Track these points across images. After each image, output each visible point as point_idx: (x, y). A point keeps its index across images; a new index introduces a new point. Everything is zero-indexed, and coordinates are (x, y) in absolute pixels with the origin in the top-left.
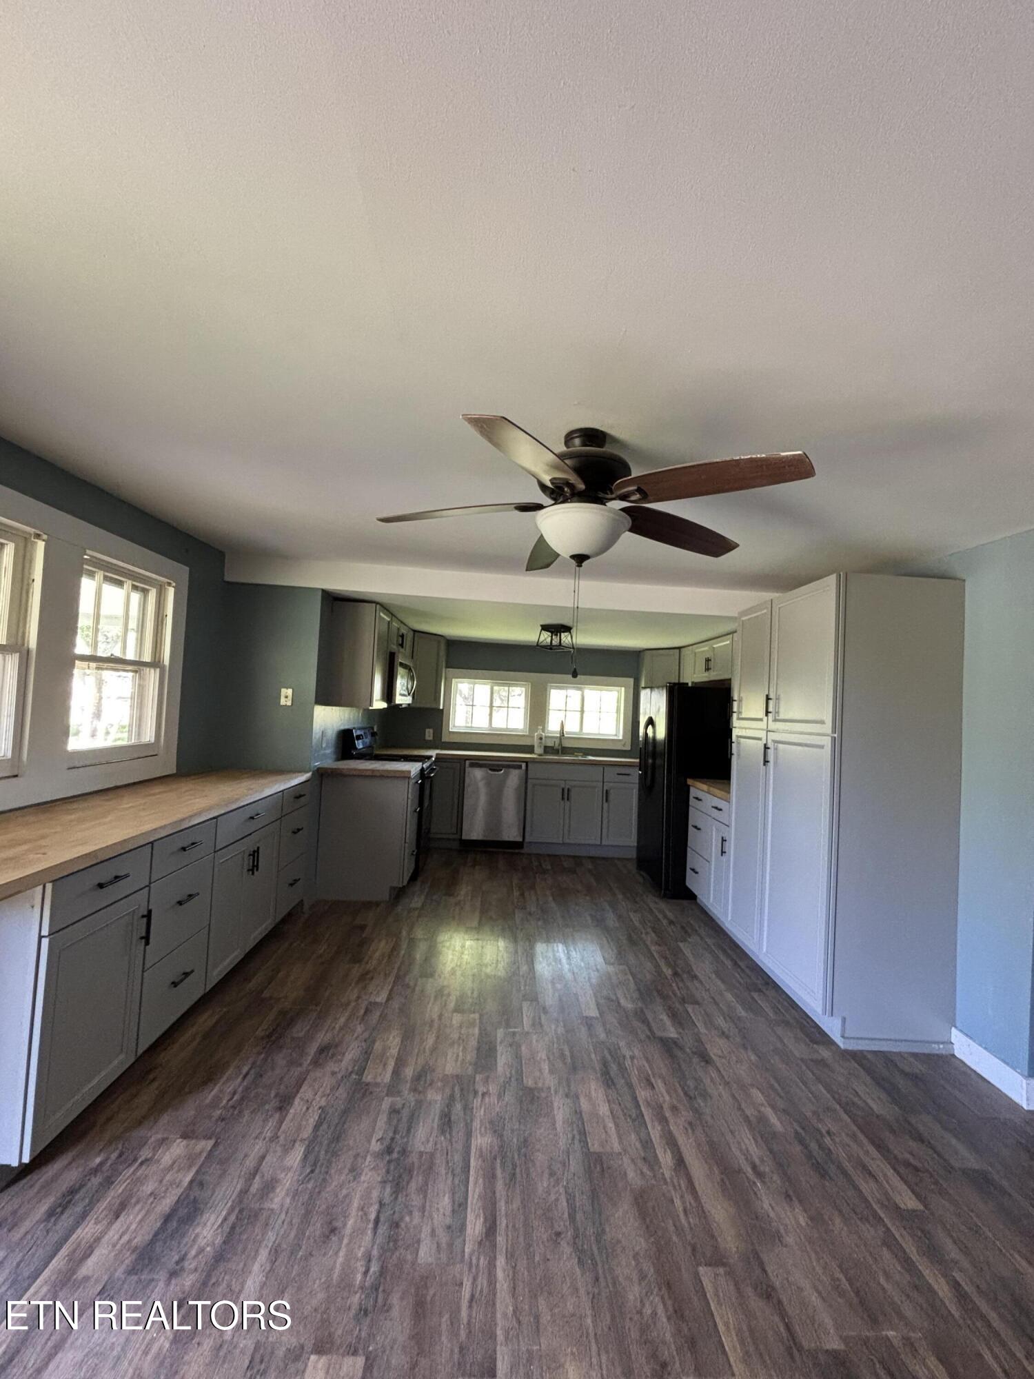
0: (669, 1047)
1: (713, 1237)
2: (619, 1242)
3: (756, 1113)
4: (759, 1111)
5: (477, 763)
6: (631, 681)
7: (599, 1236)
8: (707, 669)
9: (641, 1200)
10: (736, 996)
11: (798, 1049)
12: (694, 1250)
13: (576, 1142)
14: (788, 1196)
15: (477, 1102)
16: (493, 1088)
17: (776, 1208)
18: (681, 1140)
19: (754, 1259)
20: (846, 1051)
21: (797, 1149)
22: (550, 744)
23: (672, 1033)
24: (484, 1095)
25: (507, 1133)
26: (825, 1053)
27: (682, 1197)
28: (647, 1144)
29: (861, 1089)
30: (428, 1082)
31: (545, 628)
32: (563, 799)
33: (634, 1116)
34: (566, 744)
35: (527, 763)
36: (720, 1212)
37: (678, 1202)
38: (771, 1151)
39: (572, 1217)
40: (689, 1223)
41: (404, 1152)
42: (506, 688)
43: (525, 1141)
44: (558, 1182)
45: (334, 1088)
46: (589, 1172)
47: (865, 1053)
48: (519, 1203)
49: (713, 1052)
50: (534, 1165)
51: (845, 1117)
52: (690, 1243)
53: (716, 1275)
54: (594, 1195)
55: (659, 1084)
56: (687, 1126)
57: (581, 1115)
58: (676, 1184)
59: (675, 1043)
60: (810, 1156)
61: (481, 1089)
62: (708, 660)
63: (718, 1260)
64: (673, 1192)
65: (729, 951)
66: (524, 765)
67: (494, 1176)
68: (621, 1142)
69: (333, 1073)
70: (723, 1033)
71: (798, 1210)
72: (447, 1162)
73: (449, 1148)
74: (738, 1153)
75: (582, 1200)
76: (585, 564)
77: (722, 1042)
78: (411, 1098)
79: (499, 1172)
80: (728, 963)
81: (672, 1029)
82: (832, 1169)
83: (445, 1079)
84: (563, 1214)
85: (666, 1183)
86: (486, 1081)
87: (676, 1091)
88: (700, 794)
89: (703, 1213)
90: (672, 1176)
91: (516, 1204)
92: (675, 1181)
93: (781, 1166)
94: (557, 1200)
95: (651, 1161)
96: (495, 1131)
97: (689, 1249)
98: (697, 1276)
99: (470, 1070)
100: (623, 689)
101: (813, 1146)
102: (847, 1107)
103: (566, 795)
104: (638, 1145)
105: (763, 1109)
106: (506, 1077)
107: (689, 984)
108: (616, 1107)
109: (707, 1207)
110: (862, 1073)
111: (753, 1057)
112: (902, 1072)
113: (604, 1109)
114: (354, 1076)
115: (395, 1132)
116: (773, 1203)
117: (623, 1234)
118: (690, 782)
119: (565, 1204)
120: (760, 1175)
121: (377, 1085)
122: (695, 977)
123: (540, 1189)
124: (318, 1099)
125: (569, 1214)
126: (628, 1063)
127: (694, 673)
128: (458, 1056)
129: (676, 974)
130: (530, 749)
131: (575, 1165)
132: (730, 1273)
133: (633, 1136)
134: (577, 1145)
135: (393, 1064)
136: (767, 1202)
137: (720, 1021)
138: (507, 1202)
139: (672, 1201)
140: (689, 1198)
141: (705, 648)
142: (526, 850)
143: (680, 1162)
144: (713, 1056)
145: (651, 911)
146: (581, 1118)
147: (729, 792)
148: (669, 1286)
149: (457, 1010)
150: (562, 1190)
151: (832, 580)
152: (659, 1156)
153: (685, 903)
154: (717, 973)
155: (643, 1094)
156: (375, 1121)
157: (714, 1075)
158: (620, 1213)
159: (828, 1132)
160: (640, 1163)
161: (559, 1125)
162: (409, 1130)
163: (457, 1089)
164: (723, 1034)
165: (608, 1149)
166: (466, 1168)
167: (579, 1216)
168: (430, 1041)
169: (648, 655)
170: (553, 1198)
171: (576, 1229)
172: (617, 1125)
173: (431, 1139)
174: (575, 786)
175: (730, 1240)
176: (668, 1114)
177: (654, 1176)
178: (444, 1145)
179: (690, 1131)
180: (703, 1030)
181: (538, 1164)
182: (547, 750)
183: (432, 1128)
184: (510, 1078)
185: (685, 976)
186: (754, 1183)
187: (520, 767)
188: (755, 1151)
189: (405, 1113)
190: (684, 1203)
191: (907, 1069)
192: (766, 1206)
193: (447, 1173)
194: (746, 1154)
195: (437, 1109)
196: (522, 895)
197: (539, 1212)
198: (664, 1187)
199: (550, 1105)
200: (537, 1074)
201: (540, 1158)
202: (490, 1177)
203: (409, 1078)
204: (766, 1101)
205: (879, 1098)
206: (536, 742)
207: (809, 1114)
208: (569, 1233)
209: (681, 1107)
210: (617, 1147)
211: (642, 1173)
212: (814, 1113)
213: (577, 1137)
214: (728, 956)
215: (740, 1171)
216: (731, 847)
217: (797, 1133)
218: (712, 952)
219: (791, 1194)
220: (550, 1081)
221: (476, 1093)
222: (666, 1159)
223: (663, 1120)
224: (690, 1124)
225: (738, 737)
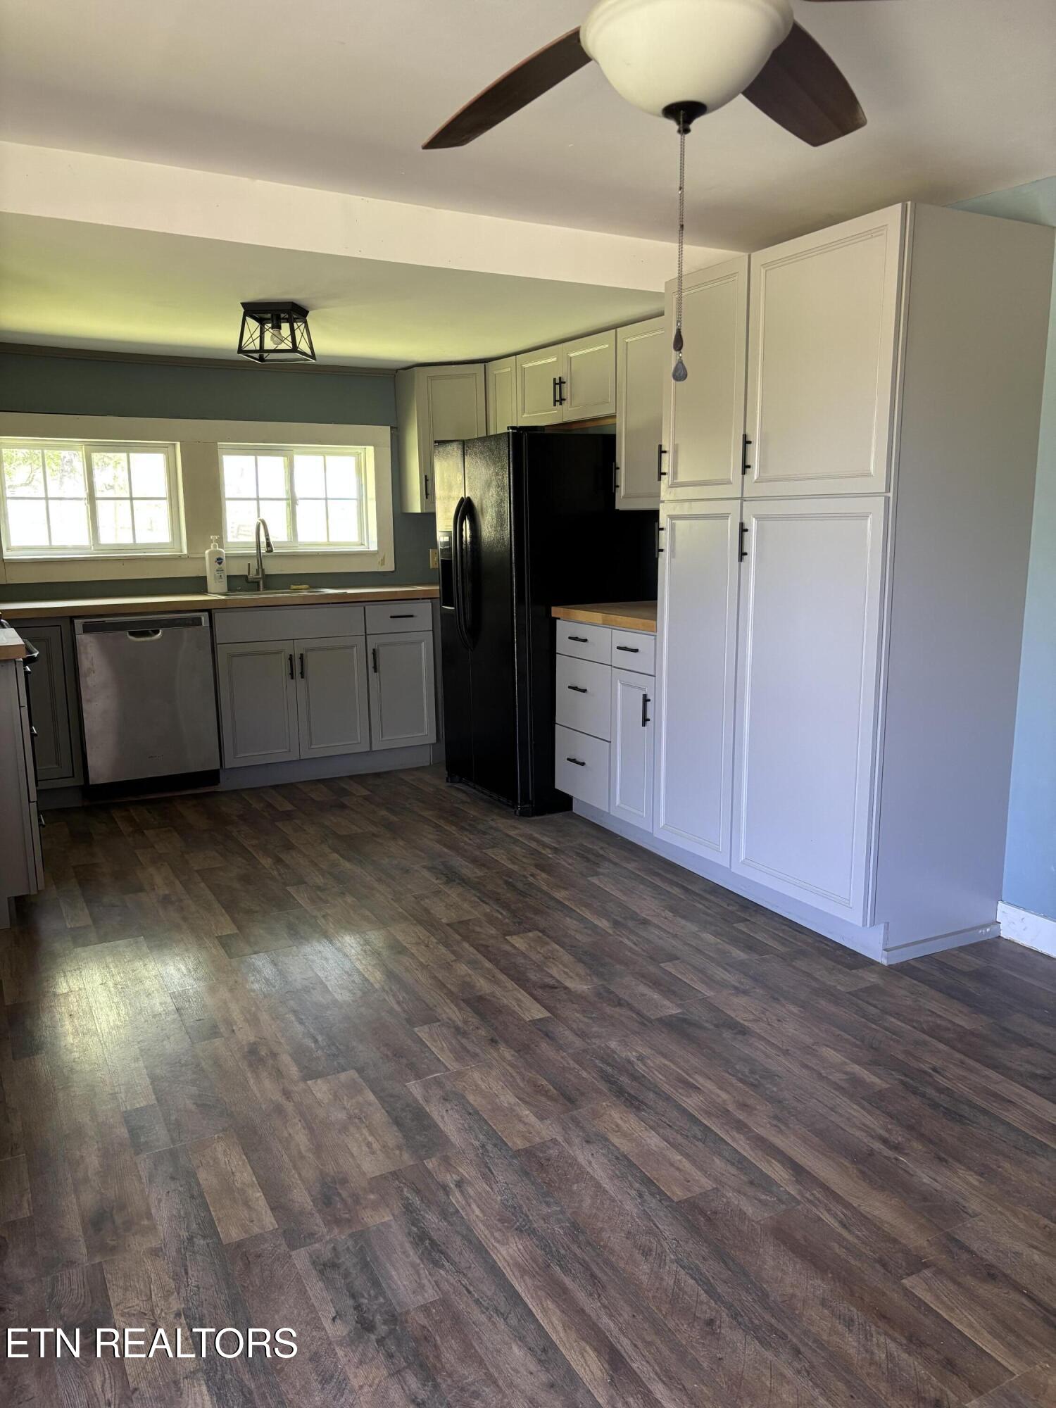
0: (679, 1028)
1: (895, 1241)
2: (793, 1296)
3: (845, 1077)
4: (846, 1073)
5: (97, 623)
6: (384, 432)
7: (763, 1297)
8: (559, 400)
9: (781, 1235)
10: (716, 934)
11: (841, 982)
12: (884, 1266)
13: (647, 1196)
14: (941, 1159)
15: (456, 1198)
16: (467, 1171)
17: (938, 1179)
18: (779, 1141)
19: (953, 1244)
20: (890, 966)
21: (915, 1102)
22: (238, 569)
23: (671, 1009)
24: (459, 1184)
25: (539, 1225)
26: (873, 978)
27: (829, 1211)
28: (741, 1163)
29: (934, 1006)
30: (349, 1201)
31: (255, 310)
32: (292, 675)
33: (699, 1135)
34: (272, 568)
35: (209, 611)
36: (880, 1208)
37: (826, 1217)
38: (890, 1115)
39: (712, 1292)
40: (857, 1237)
41: (393, 1318)
42: (123, 456)
43: (575, 1225)
44: (661, 1257)
45: (180, 1276)
46: (694, 1229)
47: (912, 963)
48: (628, 1309)
49: (741, 1017)
50: (612, 1252)
51: (941, 1046)
52: (876, 1261)
53: (926, 1281)
54: (721, 1255)
55: (700, 1080)
56: (775, 1122)
57: (628, 1160)
58: (811, 1198)
59: (685, 1020)
60: (935, 1105)
61: (450, 1179)
62: (559, 383)
63: (917, 1264)
64: (815, 1210)
65: (668, 876)
66: (204, 618)
67: (565, 1290)
68: (708, 1176)
69: (155, 1253)
70: (736, 988)
71: (962, 1172)
72: (477, 1302)
73: (465, 1282)
74: (858, 1134)
75: (711, 1268)
76: (697, 124)
77: (741, 1001)
78: (342, 1236)
79: (567, 1281)
80: (676, 891)
81: (667, 1003)
82: (966, 1111)
83: (377, 1184)
84: (698, 1295)
85: (798, 1203)
86: (446, 1162)
87: (731, 1084)
88: (582, 631)
89: (865, 1220)
90: (800, 1190)
91: (627, 1312)
92: (807, 1195)
93: (912, 1128)
94: (677, 1282)
95: (762, 1183)
96: (519, 1230)
97: (878, 1266)
98: (908, 1293)
99: (407, 1159)
100: (370, 449)
101: (931, 1092)
102: (934, 1032)
103: (297, 667)
104: (733, 1170)
105: (848, 1069)
106: (476, 1149)
107: (644, 934)
108: (669, 1133)
109: (864, 1209)
110: (925, 988)
111: (795, 1010)
112: (964, 973)
113: (653, 1141)
114: (199, 1242)
115: (353, 1296)
116: (931, 1173)
117: (792, 1286)
118: (556, 611)
119: (691, 1282)
120: (897, 1148)
121: (259, 1238)
122: (645, 922)
123: (644, 1278)
124: (162, 1303)
125: (706, 1292)
126: (640, 1067)
127: (524, 411)
128: (369, 1145)
129: (616, 924)
130: (199, 584)
131: (669, 1229)
132: (940, 1272)
133: (717, 1161)
134: (653, 1203)
135: (259, 1194)
136: (926, 1176)
137: (720, 974)
138: (611, 1316)
139: (820, 1219)
140: (838, 1209)
141: (548, 359)
142: (225, 784)
143: (798, 1170)
144: (746, 1023)
145: (515, 841)
146: (631, 1165)
147: (654, 617)
148: (883, 1317)
149: (310, 1074)
150: (674, 1266)
151: (892, 216)
152: (769, 1173)
153: (557, 817)
154: (673, 910)
155: (691, 1102)
156: (303, 1292)
157: (761, 1045)
158: (770, 1262)
159: (935, 1070)
160: (750, 1191)
161: (606, 1184)
162: (376, 1283)
163: (406, 1192)
164: (738, 991)
165: (697, 1190)
166: (515, 1298)
167: (721, 1289)
168: (301, 1139)
169: (421, 375)
170: (671, 1282)
171: (729, 1307)
172: (687, 1156)
173: (425, 1281)
174: (313, 650)
175: (915, 1237)
176: (741, 1115)
177: (780, 1200)
178: (452, 1280)
179: (783, 1128)
180: (710, 994)
181: (617, 1248)
182: (235, 583)
183: (413, 1265)
184: (483, 1146)
185: (631, 924)
186: (897, 1159)
187: (197, 622)
188: (874, 1122)
189: (348, 1261)
190: (835, 1216)
191: (966, 969)
192: (926, 1180)
193: (490, 1318)
194: (865, 1128)
195: (398, 1237)
196: (279, 861)
197: (665, 1308)
198: (799, 1207)
199: (574, 1163)
200: (521, 1127)
201: (615, 1240)
202: (560, 1294)
203: (309, 1205)
204: (845, 1057)
205: (960, 1012)
206: (209, 570)
207: (901, 1057)
208: (724, 1315)
209: (751, 1102)
210: (708, 1184)
211: (760, 1201)
212: (906, 1052)
213: (644, 1189)
214: (671, 883)
215: (871, 1153)
216: (662, 710)
217: (902, 1082)
218: (643, 881)
219: (943, 1155)
220: (547, 1130)
221: (445, 1188)
222: (777, 1172)
223: (741, 1127)
224: (776, 1117)
225: (672, 517)
